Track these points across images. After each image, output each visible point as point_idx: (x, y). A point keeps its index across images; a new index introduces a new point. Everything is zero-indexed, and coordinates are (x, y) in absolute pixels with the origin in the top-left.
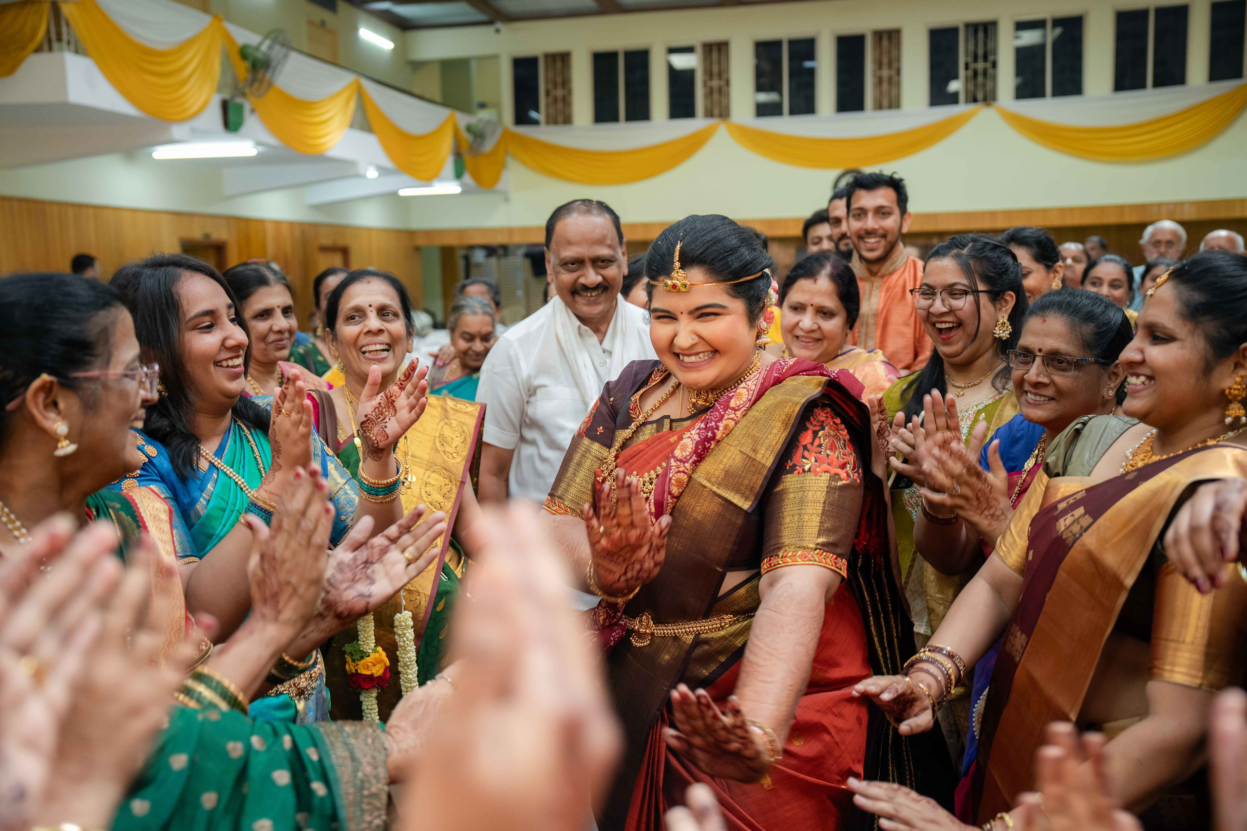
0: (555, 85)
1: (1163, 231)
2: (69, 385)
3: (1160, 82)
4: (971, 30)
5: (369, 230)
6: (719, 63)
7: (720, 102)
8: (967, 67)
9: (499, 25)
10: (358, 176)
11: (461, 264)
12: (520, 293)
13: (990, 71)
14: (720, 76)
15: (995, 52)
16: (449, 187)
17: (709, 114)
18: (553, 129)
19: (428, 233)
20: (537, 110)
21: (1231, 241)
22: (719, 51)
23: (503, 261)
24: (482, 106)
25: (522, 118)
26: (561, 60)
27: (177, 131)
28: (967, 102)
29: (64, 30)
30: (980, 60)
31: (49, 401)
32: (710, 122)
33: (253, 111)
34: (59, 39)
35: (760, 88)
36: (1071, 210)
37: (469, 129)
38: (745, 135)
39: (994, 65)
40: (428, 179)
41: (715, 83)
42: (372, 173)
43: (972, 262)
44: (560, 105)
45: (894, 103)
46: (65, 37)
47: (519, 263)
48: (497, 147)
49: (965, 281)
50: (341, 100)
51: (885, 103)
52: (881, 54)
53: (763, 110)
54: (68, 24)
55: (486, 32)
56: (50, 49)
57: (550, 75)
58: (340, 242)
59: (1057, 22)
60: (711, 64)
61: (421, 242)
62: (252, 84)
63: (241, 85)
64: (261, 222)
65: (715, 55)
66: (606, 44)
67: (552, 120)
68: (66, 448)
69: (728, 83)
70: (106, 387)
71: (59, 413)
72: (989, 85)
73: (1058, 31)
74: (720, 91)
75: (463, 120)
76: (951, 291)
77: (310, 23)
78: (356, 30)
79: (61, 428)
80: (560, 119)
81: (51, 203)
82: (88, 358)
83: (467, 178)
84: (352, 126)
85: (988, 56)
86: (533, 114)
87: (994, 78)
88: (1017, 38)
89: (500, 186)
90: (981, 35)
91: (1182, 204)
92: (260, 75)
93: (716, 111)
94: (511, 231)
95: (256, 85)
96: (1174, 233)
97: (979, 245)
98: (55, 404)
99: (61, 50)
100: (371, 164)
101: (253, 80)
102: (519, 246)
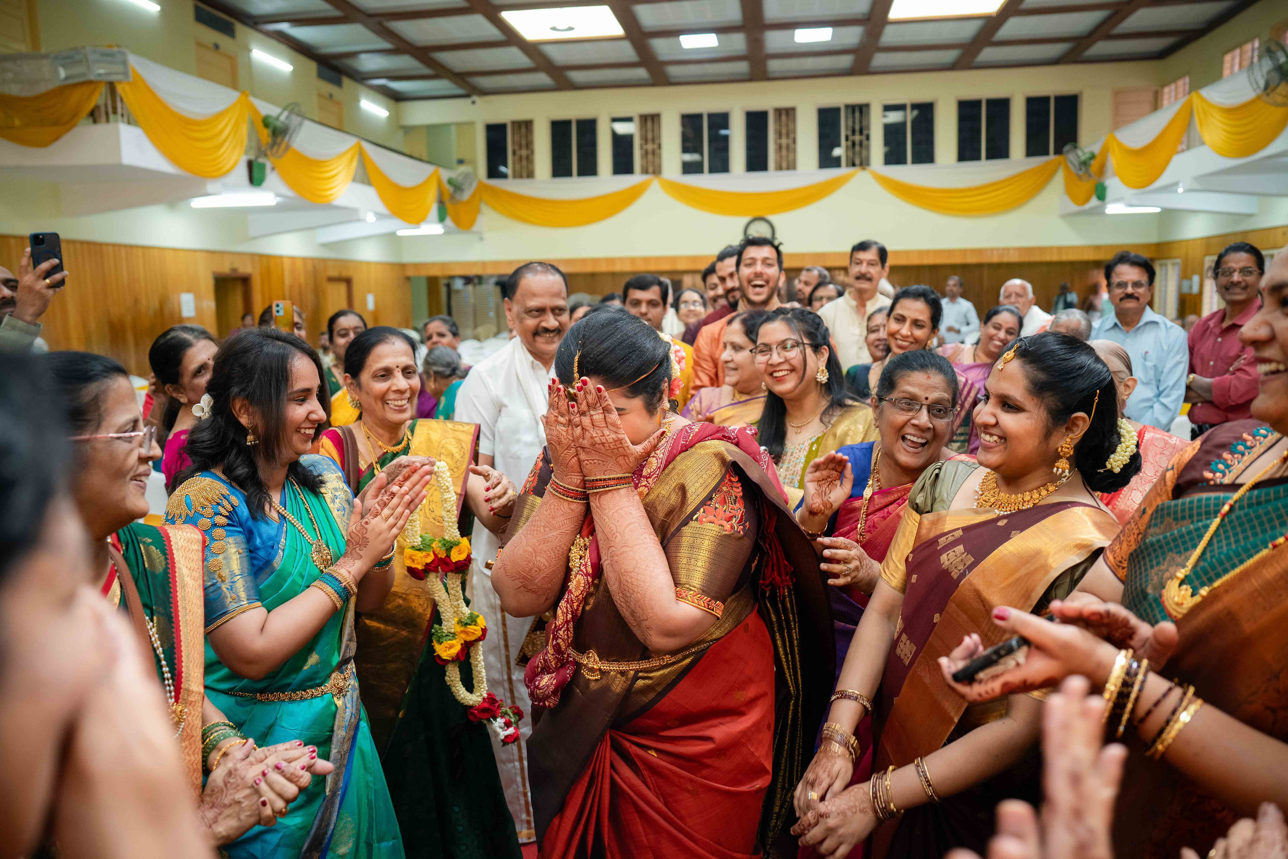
0: (520, 147)
3: (991, 156)
4: (850, 110)
5: (368, 263)
6: (653, 131)
7: (653, 162)
8: (847, 139)
9: (475, 98)
10: (359, 220)
11: (444, 290)
12: (492, 314)
13: (865, 142)
14: (653, 141)
15: (868, 128)
16: (433, 228)
17: (645, 171)
18: (519, 181)
19: (417, 266)
20: (506, 165)
21: (1024, 288)
22: (653, 121)
23: (478, 288)
24: (461, 162)
25: (493, 173)
26: (525, 126)
27: (210, 187)
28: (847, 166)
29: (119, 105)
30: (857, 133)
32: (645, 177)
33: (273, 169)
34: (115, 112)
35: (685, 150)
36: (927, 252)
37: (450, 182)
38: (675, 189)
39: (868, 138)
40: (417, 220)
41: (650, 147)
42: (371, 218)
44: (524, 162)
45: (791, 165)
46: (119, 110)
47: (491, 290)
48: (473, 196)
50: (345, 160)
51: (784, 165)
52: (780, 126)
53: (689, 168)
54: (122, 100)
55: (466, 102)
56: (108, 120)
57: (517, 138)
58: (345, 274)
59: (915, 106)
60: (646, 131)
61: (411, 273)
62: (272, 146)
63: (263, 149)
64: (281, 258)
65: (649, 124)
66: (562, 115)
67: (518, 175)
69: (660, 147)
72: (864, 153)
73: (916, 113)
74: (653, 153)
75: (445, 175)
76: (784, 345)
77: (320, 96)
78: (358, 101)
80: (524, 174)
81: (108, 245)
82: (80, 423)
83: (449, 222)
84: (354, 180)
85: (863, 130)
86: (502, 169)
87: (868, 148)
88: (885, 116)
89: (476, 228)
90: (857, 114)
91: (1008, 249)
92: (279, 140)
93: (651, 169)
94: (484, 264)
95: (276, 148)
99: (116, 121)
100: (370, 210)
101: (274, 144)
102: (491, 276)
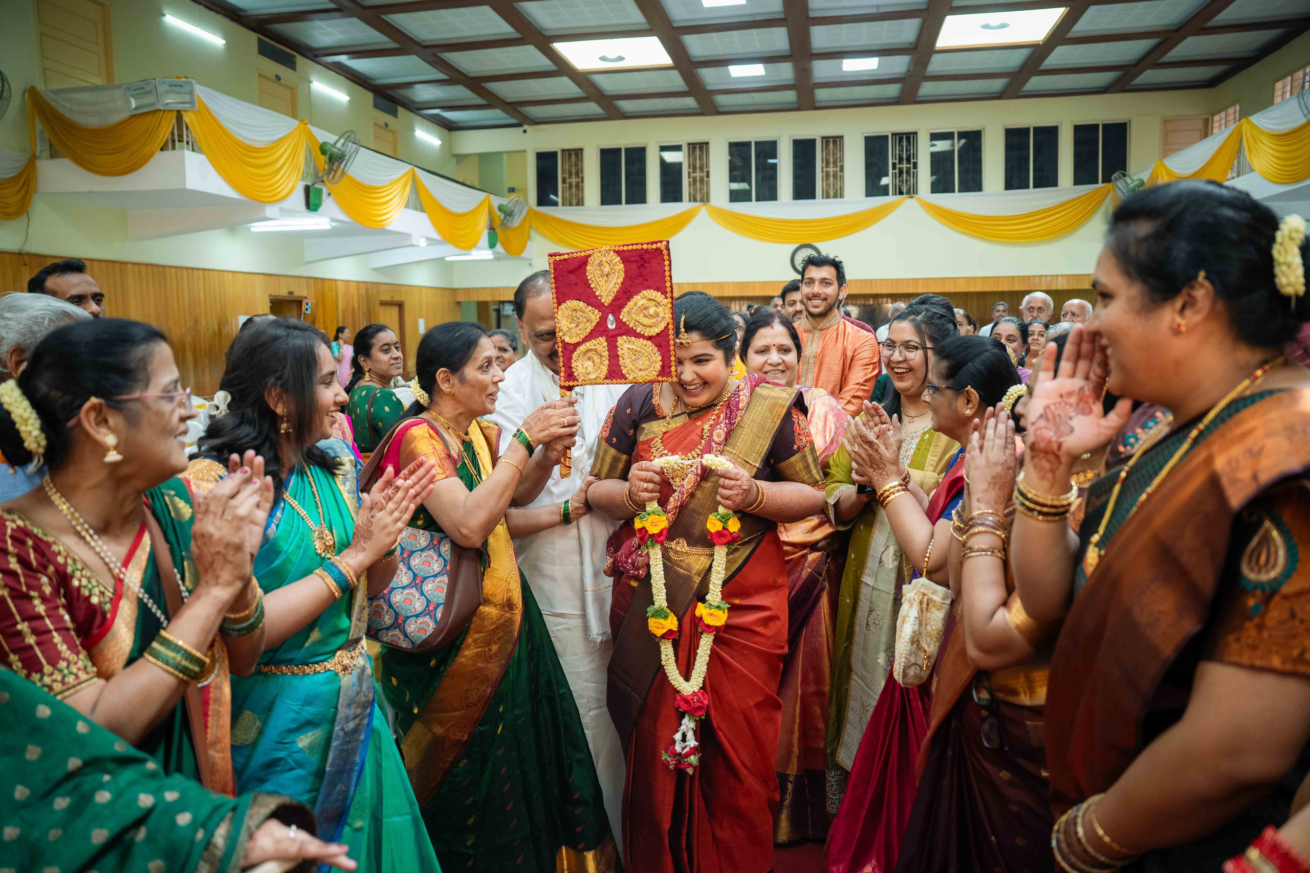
0: (571, 175)
1: (1035, 299)
2: (116, 406)
3: (1038, 184)
4: (897, 138)
6: (701, 159)
7: (702, 190)
8: (894, 167)
9: (526, 127)
10: (411, 245)
11: (494, 315)
13: (912, 171)
14: (702, 169)
15: (915, 156)
16: (483, 254)
17: (693, 199)
18: (568, 209)
19: (467, 291)
20: (556, 194)
22: (701, 149)
24: (512, 190)
25: (543, 200)
26: (576, 154)
27: (270, 211)
28: (895, 194)
29: (185, 133)
30: (905, 161)
31: (100, 418)
32: (693, 205)
33: (329, 195)
34: (181, 140)
35: (732, 179)
37: (501, 209)
38: (721, 215)
39: (915, 166)
40: (467, 246)
41: (698, 175)
42: (423, 243)
43: (923, 326)
44: (574, 190)
45: (839, 194)
46: (185, 139)
48: (523, 223)
49: (917, 340)
50: (399, 186)
51: (832, 193)
52: (828, 154)
53: (736, 196)
54: (187, 128)
55: (518, 131)
56: (174, 148)
57: (567, 166)
58: (396, 299)
59: (962, 135)
60: (695, 160)
61: (461, 298)
62: (329, 173)
63: (320, 175)
65: (698, 152)
66: (611, 143)
67: (568, 203)
68: (113, 457)
69: (708, 175)
70: (147, 407)
71: (109, 428)
72: (912, 180)
73: (963, 141)
74: (702, 180)
75: (496, 201)
76: (907, 345)
77: (376, 124)
78: (413, 130)
79: (110, 440)
80: (574, 201)
82: (130, 383)
83: (499, 248)
84: (407, 206)
85: (911, 158)
86: (553, 197)
87: (915, 176)
88: (932, 145)
89: (525, 254)
90: (905, 142)
92: (335, 166)
93: (699, 197)
95: (332, 174)
96: (1044, 302)
97: (930, 314)
98: (106, 421)
99: (182, 148)
100: (422, 236)
101: (330, 171)
